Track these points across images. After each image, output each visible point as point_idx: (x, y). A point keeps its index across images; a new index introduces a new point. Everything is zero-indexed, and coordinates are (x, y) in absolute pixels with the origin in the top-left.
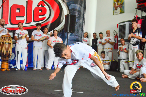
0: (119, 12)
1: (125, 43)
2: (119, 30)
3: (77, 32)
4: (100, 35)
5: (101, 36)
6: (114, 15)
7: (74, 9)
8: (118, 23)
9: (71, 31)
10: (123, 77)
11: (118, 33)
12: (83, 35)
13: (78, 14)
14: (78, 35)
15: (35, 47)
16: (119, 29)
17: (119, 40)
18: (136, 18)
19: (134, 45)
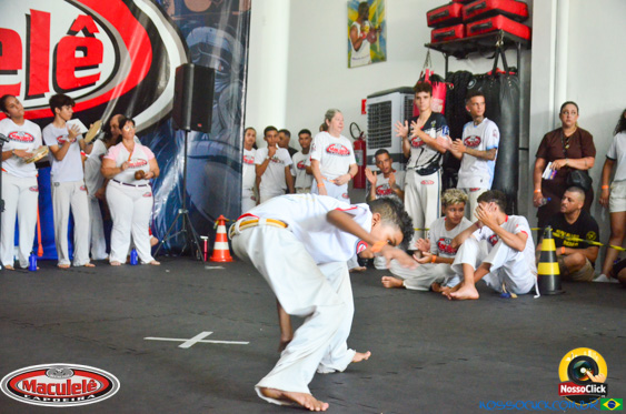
0: (369, 59)
1: (395, 165)
2: (370, 123)
3: (220, 127)
4: (300, 139)
5: (307, 141)
6: (349, 66)
7: (206, 47)
8: (365, 98)
9: (199, 125)
10: (387, 284)
11: (366, 133)
12: (241, 140)
13: (222, 63)
14: (223, 139)
15: (57, 184)
16: (370, 118)
17: (371, 157)
18: (427, 79)
19: (423, 172)
